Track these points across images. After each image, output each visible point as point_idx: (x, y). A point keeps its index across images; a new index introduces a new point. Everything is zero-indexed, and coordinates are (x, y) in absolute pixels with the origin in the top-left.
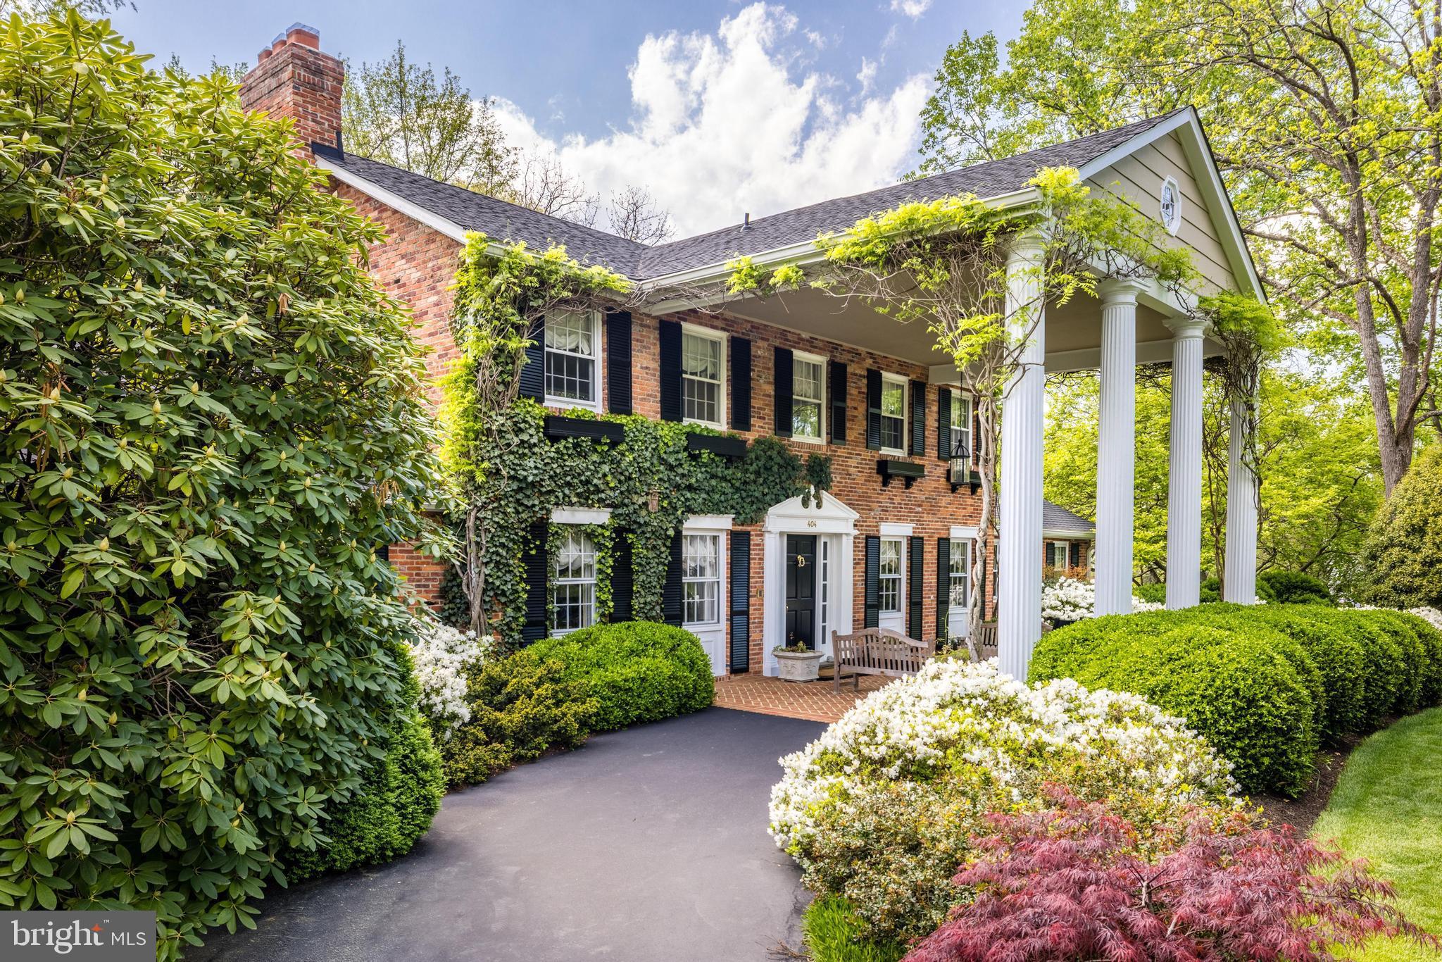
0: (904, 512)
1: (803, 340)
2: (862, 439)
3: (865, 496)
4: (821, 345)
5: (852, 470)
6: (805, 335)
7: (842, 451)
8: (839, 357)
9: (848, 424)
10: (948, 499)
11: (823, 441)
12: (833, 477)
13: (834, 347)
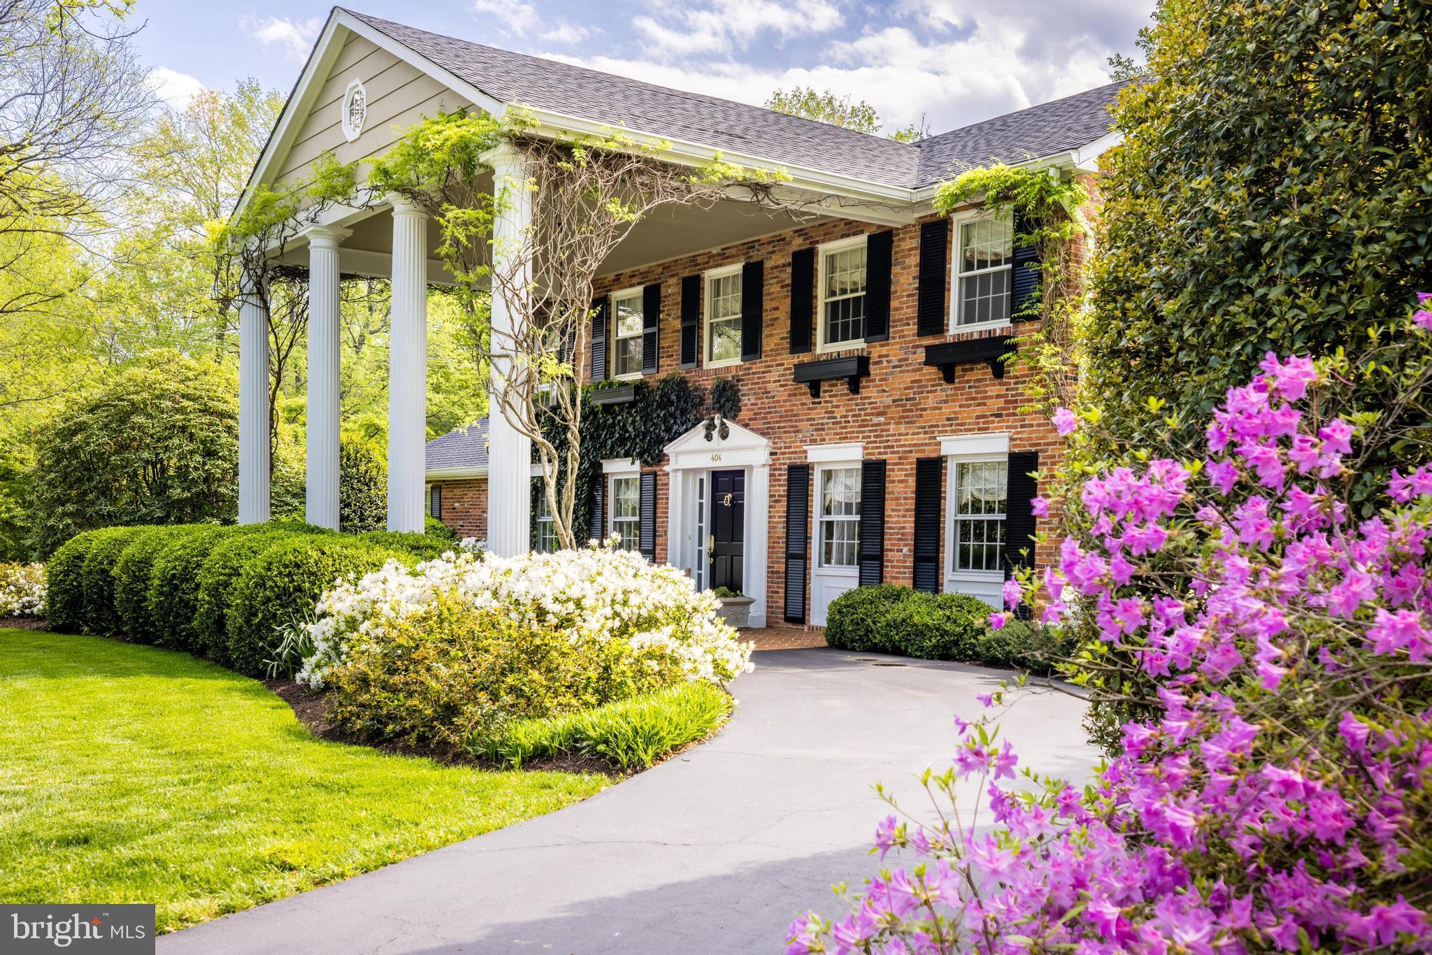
0: (853, 427)
1: (714, 256)
2: (786, 344)
3: (790, 416)
4: (734, 251)
5: (770, 386)
6: (715, 251)
7: (757, 366)
8: (755, 256)
9: (766, 332)
10: (941, 395)
11: (736, 361)
12: (745, 400)
13: (751, 246)
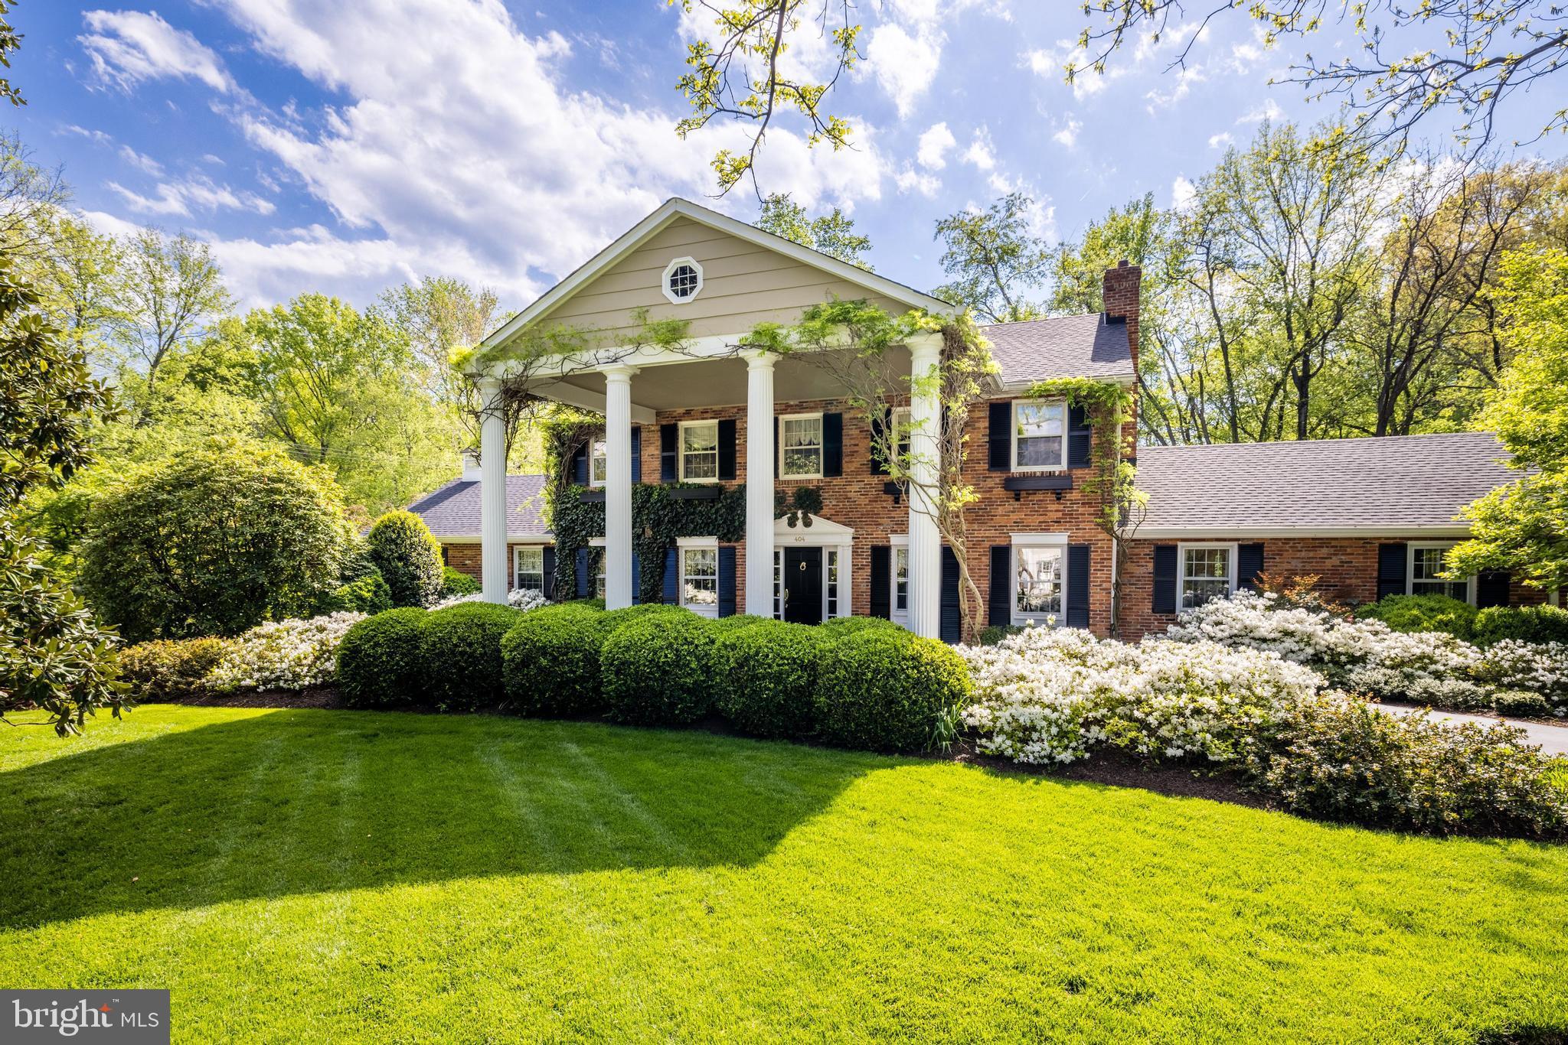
2: (866, 468)
4: (812, 404)
5: (851, 495)
6: (793, 402)
7: (837, 481)
8: (833, 410)
9: (845, 460)
10: (1008, 507)
11: (820, 476)
12: (827, 502)
13: (830, 403)
